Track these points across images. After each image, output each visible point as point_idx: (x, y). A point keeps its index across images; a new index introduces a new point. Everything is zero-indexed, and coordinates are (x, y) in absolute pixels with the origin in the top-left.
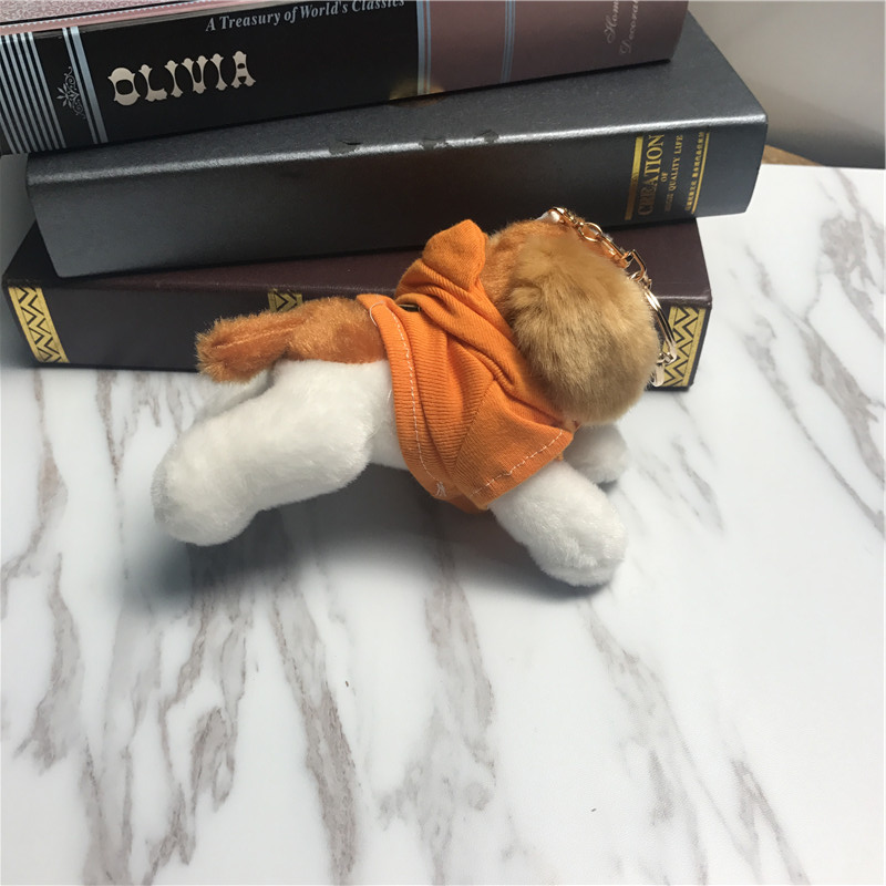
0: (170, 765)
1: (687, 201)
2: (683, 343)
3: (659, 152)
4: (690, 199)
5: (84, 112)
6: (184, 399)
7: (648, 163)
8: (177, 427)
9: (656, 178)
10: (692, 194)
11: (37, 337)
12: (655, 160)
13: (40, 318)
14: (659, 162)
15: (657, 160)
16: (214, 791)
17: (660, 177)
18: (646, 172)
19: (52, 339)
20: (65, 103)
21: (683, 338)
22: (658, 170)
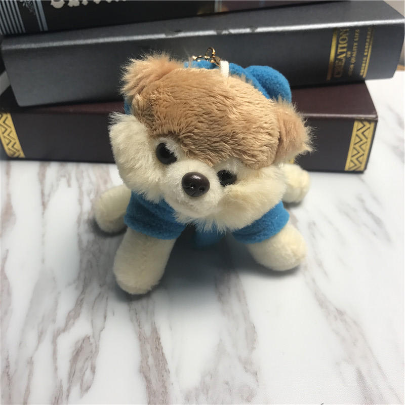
0: (56, 369)
1: (361, 69)
2: (361, 143)
3: (345, 39)
4: (363, 68)
5: (34, 11)
6: (85, 174)
7: (340, 46)
8: (80, 187)
9: (344, 55)
10: (363, 65)
11: (7, 141)
12: (343, 44)
13: (9, 130)
14: (346, 45)
15: (345, 44)
16: (81, 385)
17: (347, 54)
18: (340, 51)
19: (15, 143)
20: (24, 4)
21: (361, 140)
22: (345, 50)
